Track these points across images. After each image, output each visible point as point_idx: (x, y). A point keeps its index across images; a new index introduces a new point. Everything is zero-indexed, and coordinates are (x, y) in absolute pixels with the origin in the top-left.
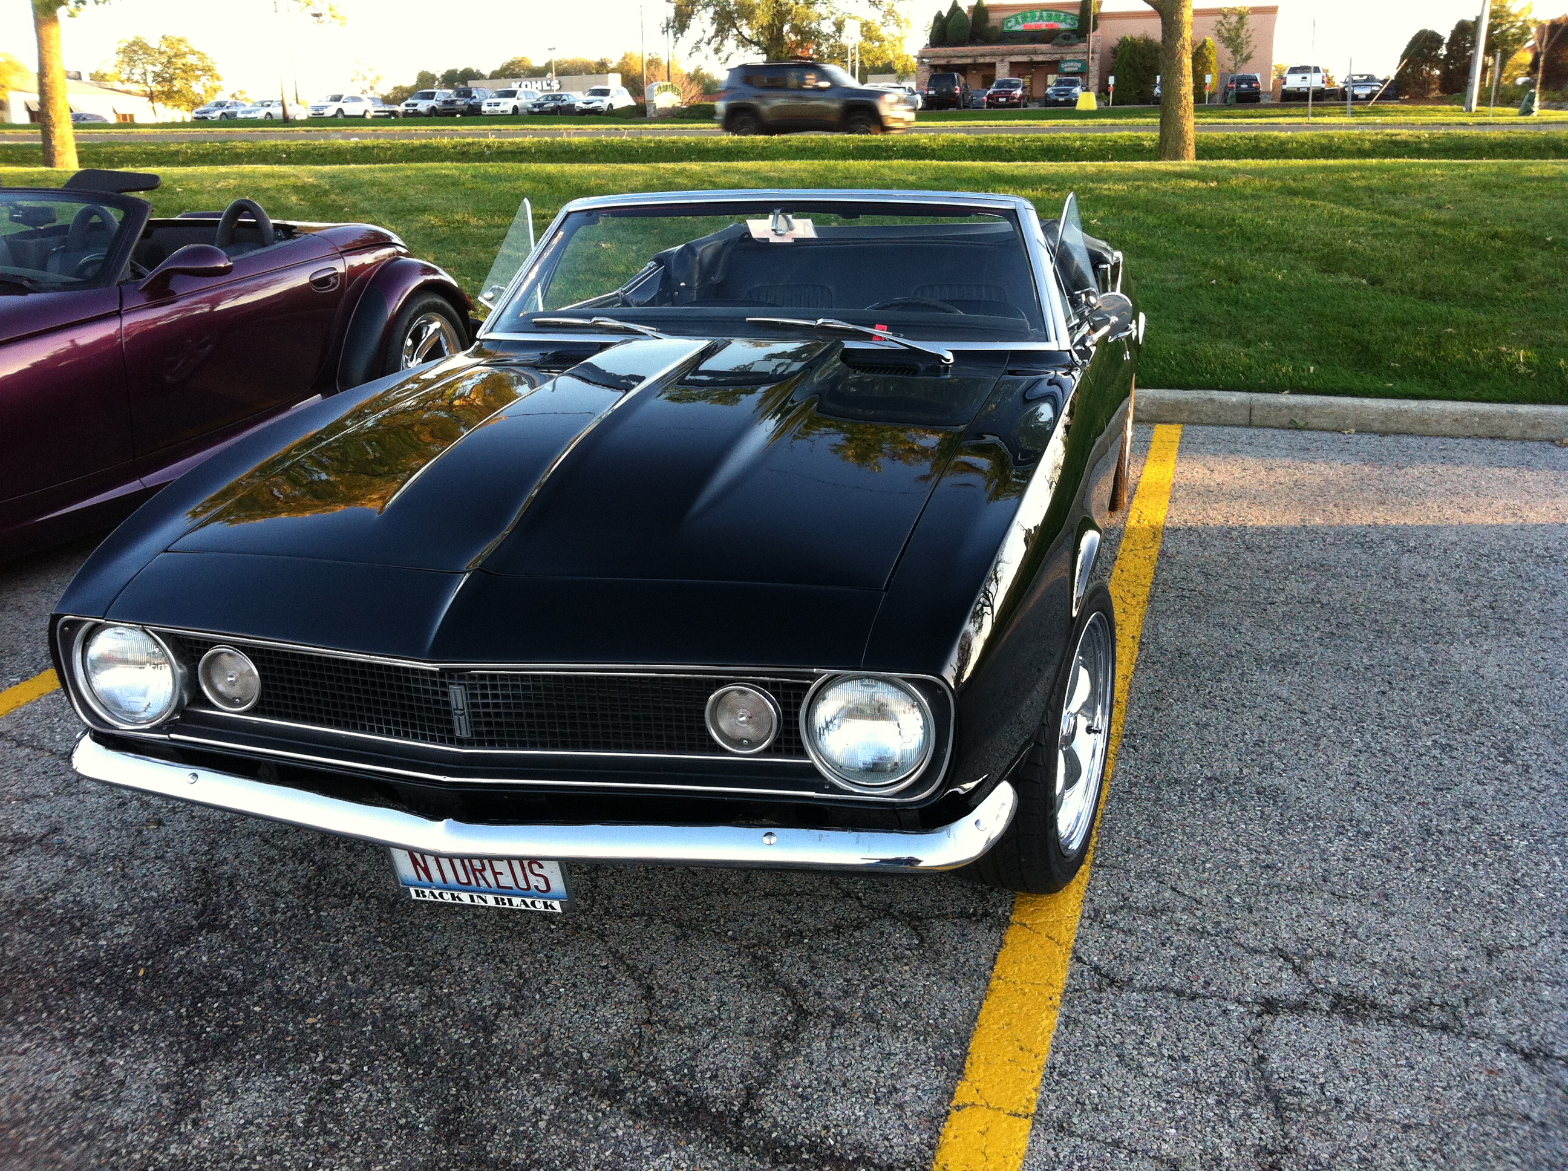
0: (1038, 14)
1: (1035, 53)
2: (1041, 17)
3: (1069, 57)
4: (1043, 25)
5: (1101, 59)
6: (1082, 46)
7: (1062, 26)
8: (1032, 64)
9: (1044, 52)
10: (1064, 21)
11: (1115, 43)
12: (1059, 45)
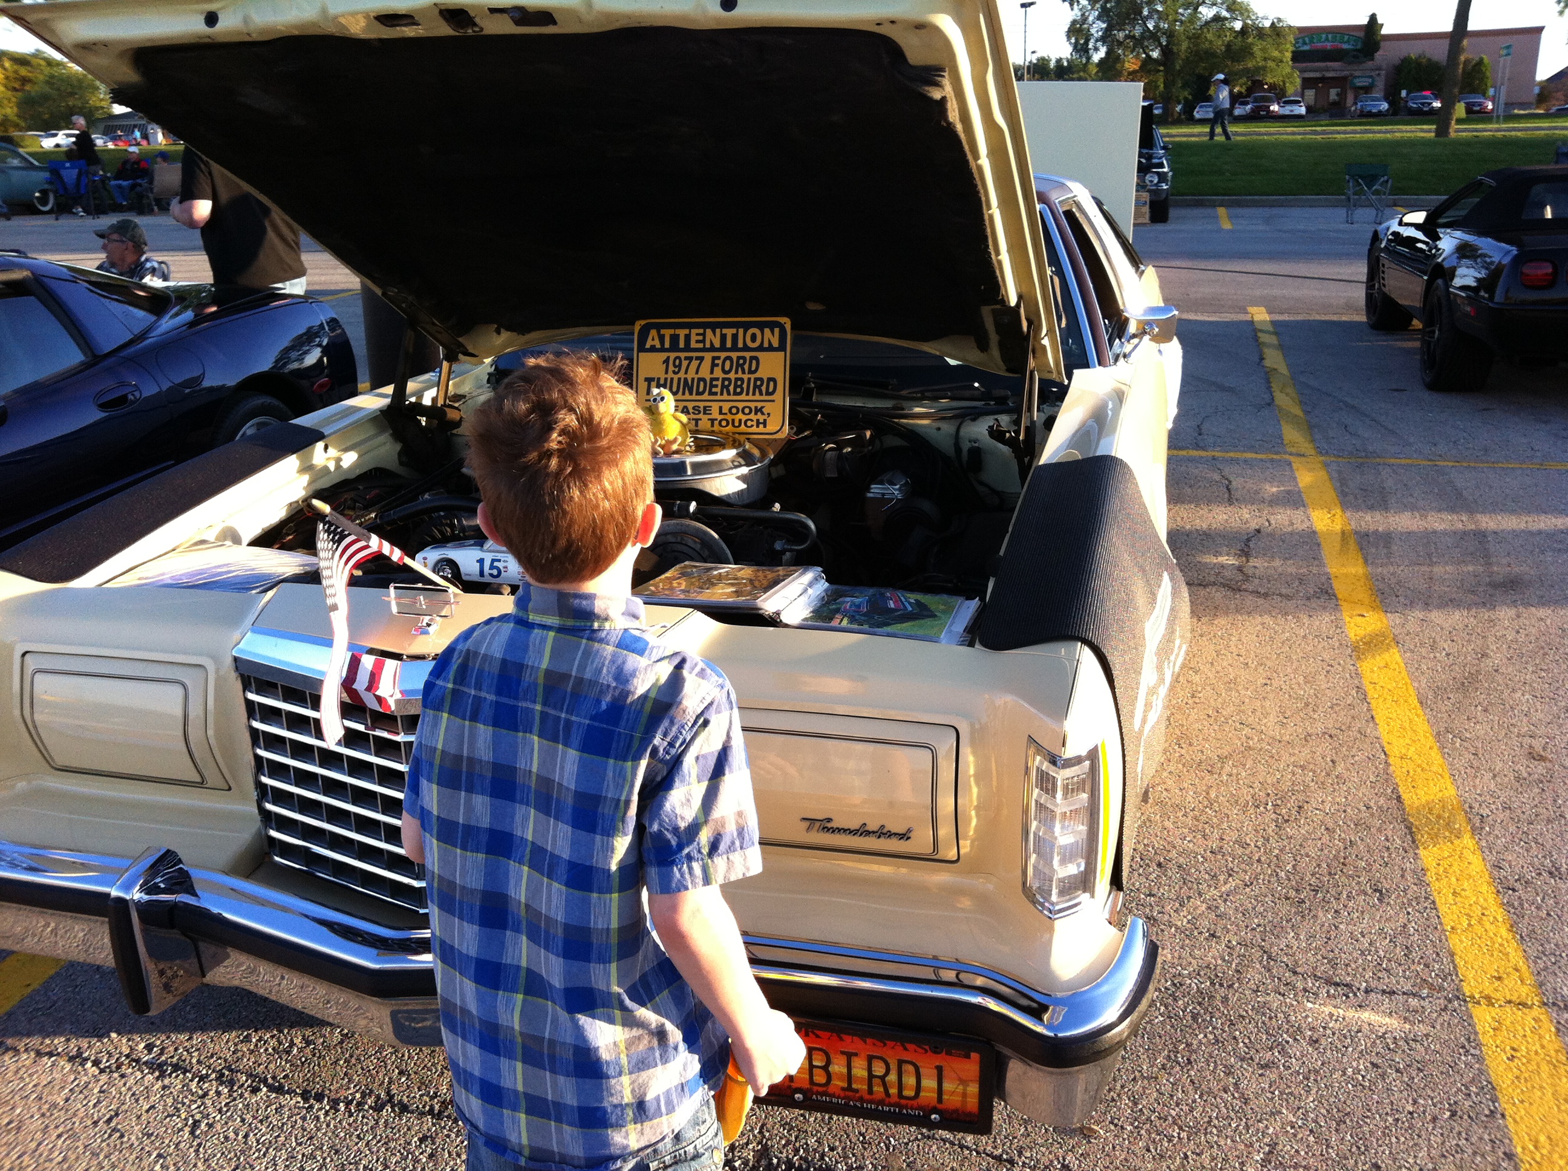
0: (1324, 36)
1: (1327, 69)
2: (1327, 39)
3: (1357, 74)
4: (1329, 46)
5: (1387, 75)
6: (1370, 64)
7: (1345, 46)
8: (1323, 79)
9: (1335, 67)
10: (1348, 42)
11: (1397, 62)
12: (1350, 63)
